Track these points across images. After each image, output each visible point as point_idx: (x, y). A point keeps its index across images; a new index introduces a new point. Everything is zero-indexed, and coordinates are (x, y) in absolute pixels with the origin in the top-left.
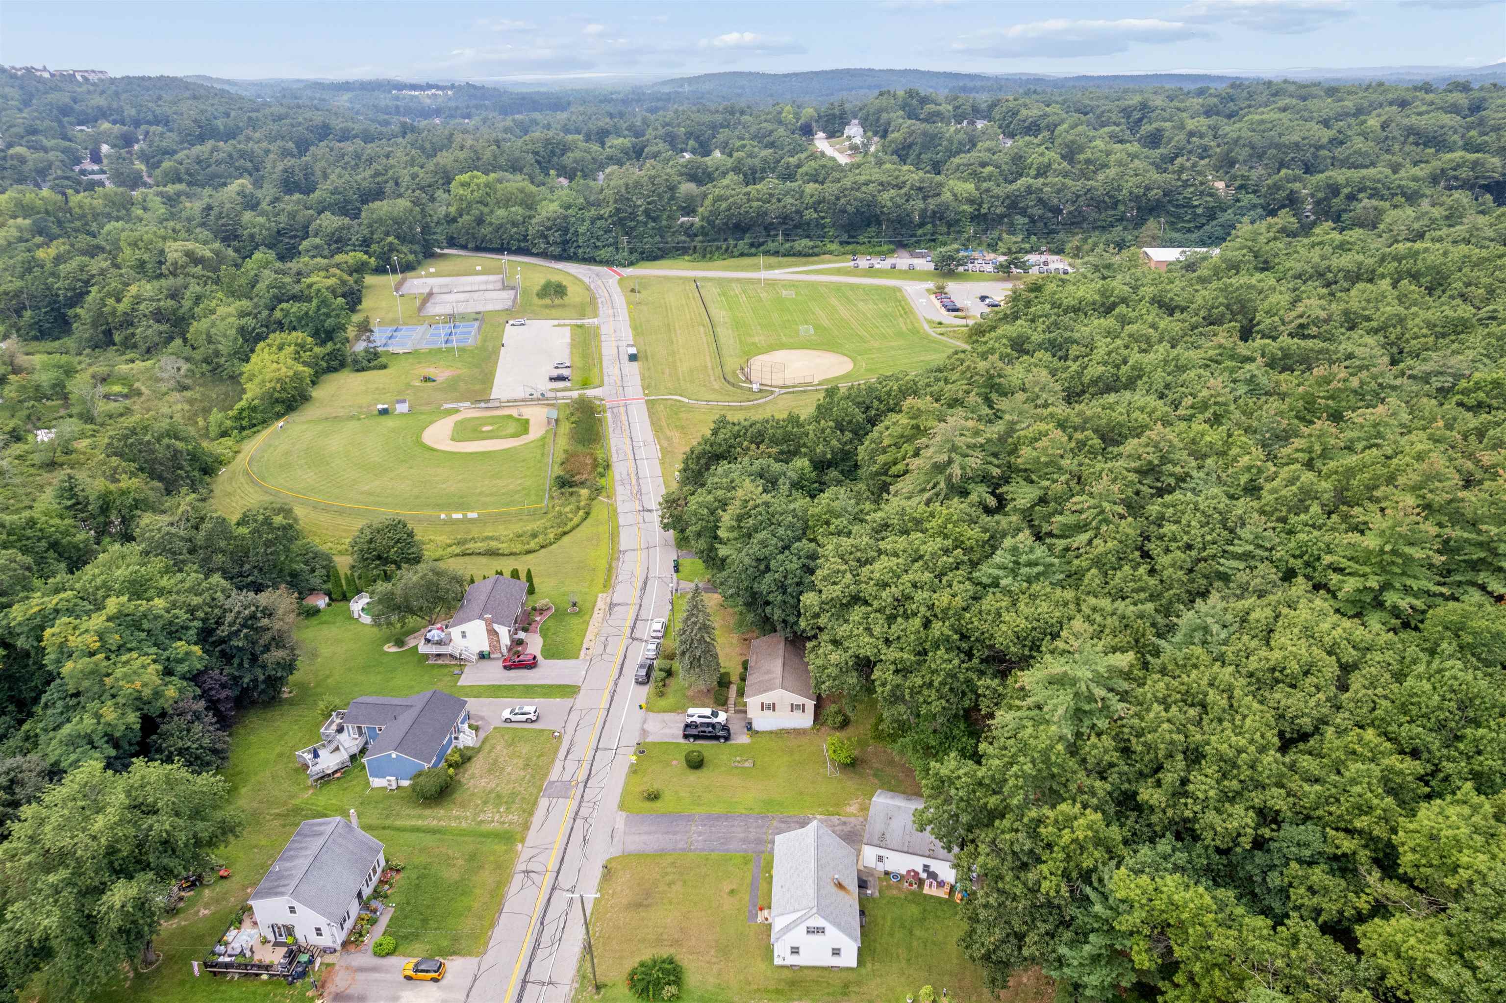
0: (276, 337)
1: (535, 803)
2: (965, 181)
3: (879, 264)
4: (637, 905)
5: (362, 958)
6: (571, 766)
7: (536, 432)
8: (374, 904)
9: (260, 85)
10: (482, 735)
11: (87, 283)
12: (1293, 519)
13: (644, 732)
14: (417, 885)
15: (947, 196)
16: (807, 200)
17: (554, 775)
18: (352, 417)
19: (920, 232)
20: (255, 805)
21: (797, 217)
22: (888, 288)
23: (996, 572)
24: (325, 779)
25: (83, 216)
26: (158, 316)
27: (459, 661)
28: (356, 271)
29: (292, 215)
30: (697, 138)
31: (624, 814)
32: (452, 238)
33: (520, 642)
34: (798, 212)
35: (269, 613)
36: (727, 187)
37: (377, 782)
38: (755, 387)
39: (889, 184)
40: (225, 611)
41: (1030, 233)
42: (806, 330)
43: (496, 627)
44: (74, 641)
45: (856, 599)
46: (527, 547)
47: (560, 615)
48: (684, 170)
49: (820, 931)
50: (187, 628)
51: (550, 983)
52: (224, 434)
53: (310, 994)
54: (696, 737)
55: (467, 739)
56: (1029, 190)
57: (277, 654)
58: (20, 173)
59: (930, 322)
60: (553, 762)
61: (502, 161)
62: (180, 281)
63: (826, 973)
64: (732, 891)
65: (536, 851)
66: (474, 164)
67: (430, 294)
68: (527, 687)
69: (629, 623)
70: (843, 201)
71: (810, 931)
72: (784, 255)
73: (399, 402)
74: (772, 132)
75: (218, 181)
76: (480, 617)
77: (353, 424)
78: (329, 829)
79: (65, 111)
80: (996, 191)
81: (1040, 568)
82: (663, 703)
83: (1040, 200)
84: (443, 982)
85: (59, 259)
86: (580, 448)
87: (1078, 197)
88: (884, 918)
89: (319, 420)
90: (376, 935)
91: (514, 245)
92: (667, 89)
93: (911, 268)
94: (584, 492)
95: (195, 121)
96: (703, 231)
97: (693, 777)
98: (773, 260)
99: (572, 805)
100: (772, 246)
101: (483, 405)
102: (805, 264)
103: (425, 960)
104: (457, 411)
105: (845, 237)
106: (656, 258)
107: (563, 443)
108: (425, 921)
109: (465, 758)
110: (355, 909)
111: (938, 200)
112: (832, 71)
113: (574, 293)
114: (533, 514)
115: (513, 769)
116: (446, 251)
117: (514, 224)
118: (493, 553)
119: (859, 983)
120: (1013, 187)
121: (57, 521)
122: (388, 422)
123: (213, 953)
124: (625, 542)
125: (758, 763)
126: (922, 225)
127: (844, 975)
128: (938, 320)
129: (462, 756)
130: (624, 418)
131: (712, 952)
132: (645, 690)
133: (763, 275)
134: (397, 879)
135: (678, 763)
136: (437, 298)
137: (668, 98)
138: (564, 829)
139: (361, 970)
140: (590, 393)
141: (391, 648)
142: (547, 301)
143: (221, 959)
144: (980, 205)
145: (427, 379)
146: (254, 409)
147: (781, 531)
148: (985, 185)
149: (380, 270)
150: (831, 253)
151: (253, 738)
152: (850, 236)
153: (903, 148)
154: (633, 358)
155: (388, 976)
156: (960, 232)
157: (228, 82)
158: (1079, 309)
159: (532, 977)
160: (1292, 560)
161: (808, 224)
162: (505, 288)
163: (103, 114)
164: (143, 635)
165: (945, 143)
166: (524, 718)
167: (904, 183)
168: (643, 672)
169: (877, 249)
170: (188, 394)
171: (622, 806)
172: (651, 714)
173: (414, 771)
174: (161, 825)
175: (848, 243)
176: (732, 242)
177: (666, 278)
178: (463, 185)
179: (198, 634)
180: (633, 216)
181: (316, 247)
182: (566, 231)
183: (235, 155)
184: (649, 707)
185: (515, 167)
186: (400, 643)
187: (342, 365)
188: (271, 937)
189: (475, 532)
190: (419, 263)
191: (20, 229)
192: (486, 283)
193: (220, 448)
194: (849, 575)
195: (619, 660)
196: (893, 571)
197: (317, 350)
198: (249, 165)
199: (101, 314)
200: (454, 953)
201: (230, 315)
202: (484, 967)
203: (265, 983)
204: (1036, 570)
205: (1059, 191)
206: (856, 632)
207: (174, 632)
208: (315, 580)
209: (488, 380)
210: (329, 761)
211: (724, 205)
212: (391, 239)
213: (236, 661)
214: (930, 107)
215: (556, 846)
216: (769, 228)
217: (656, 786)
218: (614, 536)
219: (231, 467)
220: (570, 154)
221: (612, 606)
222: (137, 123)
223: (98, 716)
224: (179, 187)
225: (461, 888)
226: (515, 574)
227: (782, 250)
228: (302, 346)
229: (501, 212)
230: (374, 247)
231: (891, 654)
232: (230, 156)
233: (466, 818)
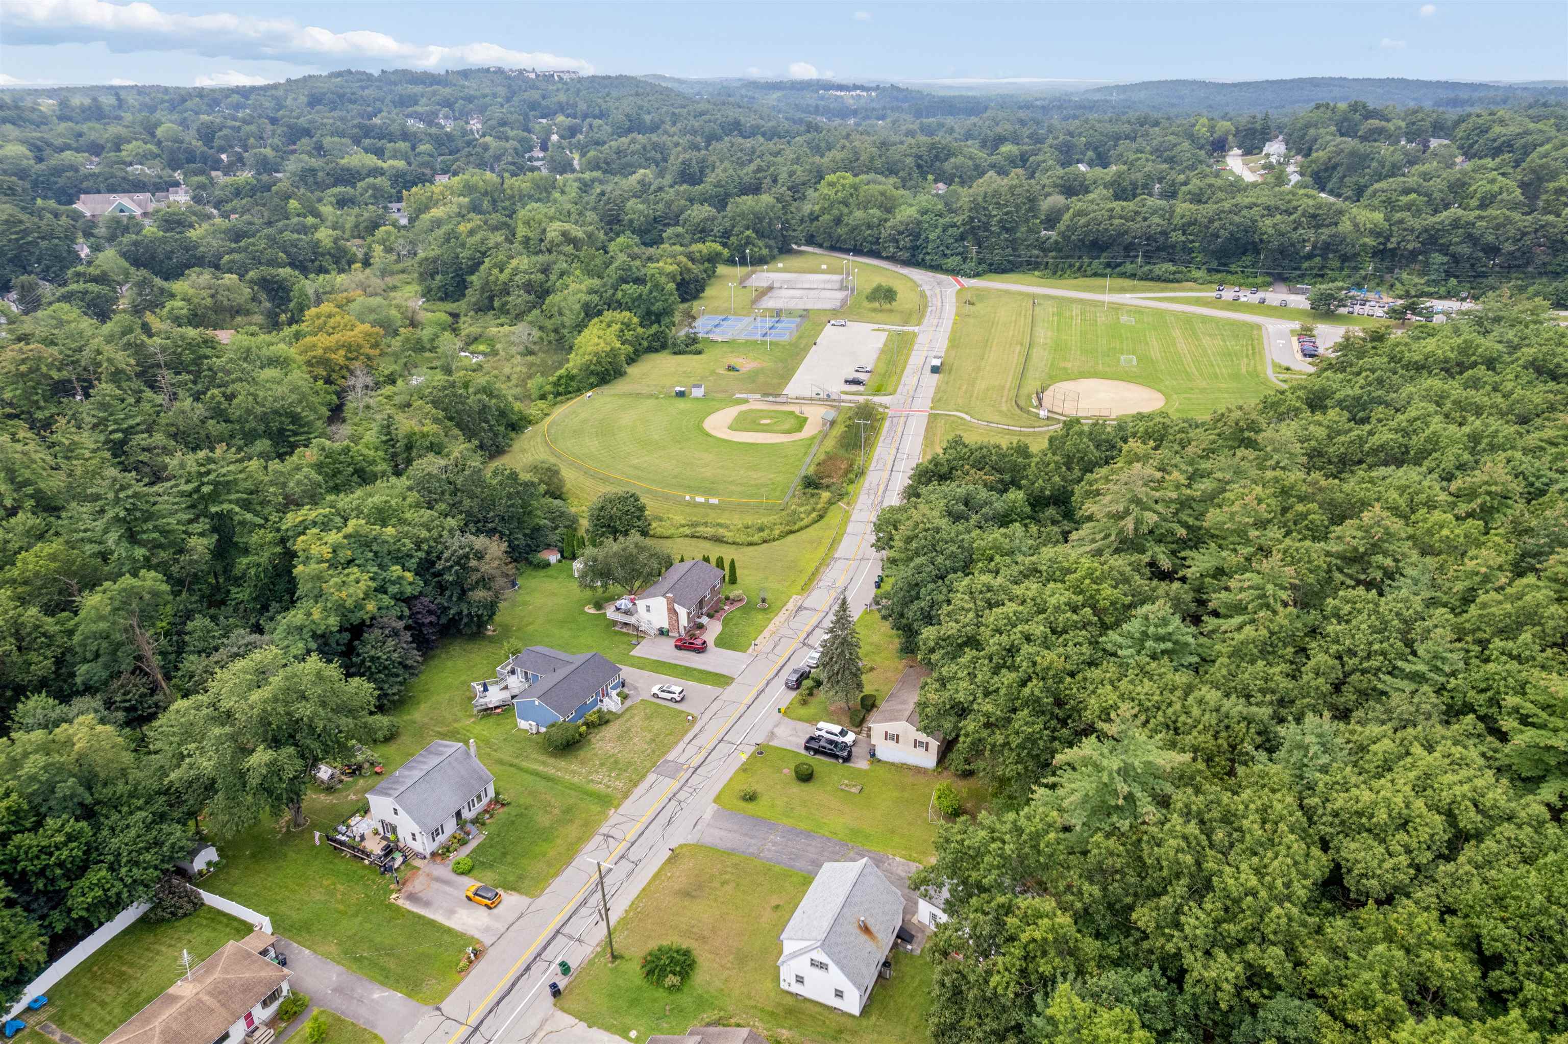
0: (608, 315)
1: (644, 776)
2: (1374, 209)
3: (1247, 296)
4: (686, 894)
5: (442, 870)
6: (691, 750)
7: (809, 431)
8: (469, 827)
9: (705, 84)
10: (628, 703)
11: (484, 254)
12: (1497, 643)
13: (772, 734)
14: (513, 822)
15: (1345, 226)
16: (1176, 221)
17: (671, 756)
18: (651, 396)
19: (1306, 265)
20: (426, 720)
21: (1161, 239)
22: (1245, 324)
23: (1120, 640)
24: (487, 711)
25: (513, 197)
26: (528, 287)
27: (637, 634)
28: (709, 261)
29: (669, 204)
30: (1095, 149)
31: (716, 807)
32: (812, 236)
33: (701, 627)
34: (1164, 233)
35: (480, 556)
36: (1092, 202)
37: (523, 724)
38: (1043, 413)
39: (1277, 208)
40: (447, 548)
41: (1448, 274)
42: (1128, 360)
43: (676, 606)
44: (315, 550)
45: (973, 642)
46: (750, 539)
47: (749, 608)
48: (1059, 181)
49: (823, 966)
50: (411, 556)
51: (579, 940)
52: (543, 397)
53: (392, 886)
54: (817, 752)
55: (612, 704)
56: (1456, 224)
57: (479, 594)
58: (482, 158)
59: (1276, 365)
60: (677, 743)
61: (878, 163)
62: (553, 257)
63: (826, 1013)
64: (777, 907)
65: (624, 819)
66: (852, 165)
67: (770, 288)
68: (687, 669)
69: (808, 628)
70: (1217, 224)
71: (813, 963)
72: (1141, 279)
73: (695, 386)
74: (1175, 145)
75: (627, 170)
76: (664, 595)
77: (651, 403)
78: (450, 751)
79: (533, 106)
80: (1412, 222)
81: (1169, 645)
82: (803, 711)
83: (1470, 236)
84: (495, 911)
85: (471, 233)
86: (842, 452)
87: (1524, 234)
88: (913, 977)
89: (624, 395)
90: (461, 854)
91: (867, 247)
92: (1098, 97)
93: (1284, 304)
94: (826, 495)
95: (627, 116)
96: (1057, 247)
97: (799, 790)
98: (1127, 283)
99: (675, 785)
100: (1129, 267)
101: (771, 399)
102: (1162, 290)
103: (485, 888)
104: (746, 401)
105: (1214, 265)
106: (1004, 271)
107: (830, 444)
108: (504, 854)
109: (603, 720)
110: (451, 827)
111: (1333, 230)
112: (1293, 81)
113: (905, 298)
114: (770, 509)
115: (639, 742)
116: (803, 248)
117: (869, 226)
118: (718, 540)
119: (854, 1033)
120: (1437, 219)
121: (372, 453)
122: (681, 404)
123: (335, 830)
124: (841, 552)
125: (866, 791)
126: (1310, 256)
127: (843, 1020)
128: (1286, 365)
129: (600, 718)
130: (900, 430)
131: (731, 958)
132: (793, 694)
133: (1107, 298)
134: (501, 812)
135: (788, 771)
136: (776, 293)
137: (1092, 106)
138: (657, 806)
139: (438, 879)
140: (877, 399)
141: (590, 610)
142: (877, 305)
143: (340, 837)
144: (1388, 239)
145: (731, 368)
146: (572, 378)
147: (940, 559)
148: (1398, 216)
149: (731, 262)
150: (1195, 280)
151: (450, 664)
152: (1220, 264)
153: (1326, 170)
154: (935, 370)
155: (455, 893)
156: (1356, 269)
157: (680, 81)
158: (1423, 367)
159: (565, 930)
160: (1472, 693)
161: (1173, 247)
162: (842, 288)
163: (561, 108)
164: (370, 555)
165: (1374, 164)
166: (669, 696)
167: (1296, 208)
168: (794, 677)
169: (1251, 280)
170: (530, 358)
171: (717, 800)
172: (787, 720)
173: (550, 722)
174: (304, 710)
175: (1218, 271)
176: (1086, 260)
177: (1007, 292)
178: (831, 184)
179: (419, 564)
180: (986, 227)
181: (678, 236)
182: (917, 236)
183: (649, 148)
184: (786, 713)
185: (890, 170)
186: (598, 606)
187: (664, 347)
188: (381, 831)
189: (712, 517)
190: (773, 258)
191: (460, 206)
192: (829, 281)
193: (533, 409)
194: (971, 615)
195: (781, 663)
196: (1009, 619)
197: (640, 330)
198: (659, 156)
199: (487, 283)
200: (514, 889)
201: (581, 291)
202: (532, 908)
203: (365, 867)
204: (1163, 646)
205: (1497, 227)
206: (960, 675)
207: (400, 558)
208: (553, 537)
209: (786, 375)
210: (495, 696)
211: (1083, 221)
212: (748, 233)
213: (448, 593)
214: (1374, 123)
215: (643, 820)
216: (1129, 249)
217: (758, 788)
218: (835, 543)
219: (537, 427)
220: (952, 160)
221: (800, 608)
222: (585, 117)
223: (309, 614)
224: (596, 174)
225: (546, 835)
226: (720, 563)
227: (1139, 273)
228: (627, 325)
229: (859, 214)
230: (733, 239)
231: (987, 706)
232: (644, 148)
233: (580, 774)
